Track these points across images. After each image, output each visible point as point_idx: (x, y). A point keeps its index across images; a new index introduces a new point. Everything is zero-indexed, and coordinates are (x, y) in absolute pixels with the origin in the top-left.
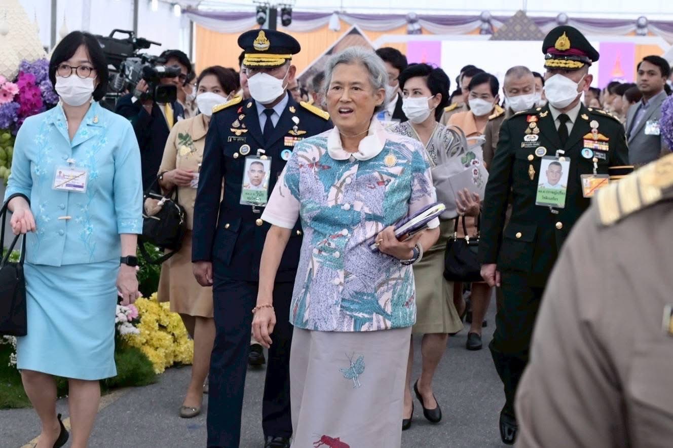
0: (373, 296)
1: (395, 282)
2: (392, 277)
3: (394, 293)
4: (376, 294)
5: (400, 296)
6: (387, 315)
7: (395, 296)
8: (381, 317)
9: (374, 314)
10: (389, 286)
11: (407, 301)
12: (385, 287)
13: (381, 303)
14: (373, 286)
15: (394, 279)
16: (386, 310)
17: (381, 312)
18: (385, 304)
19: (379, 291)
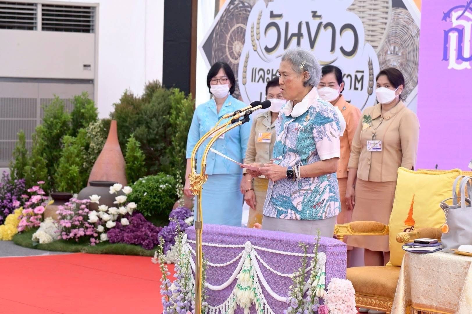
0: (289, 199)
1: (305, 191)
2: (304, 188)
3: (304, 198)
4: (291, 198)
5: (309, 201)
6: (298, 211)
7: (305, 200)
8: (293, 212)
9: (289, 209)
10: (301, 194)
11: (314, 204)
12: (298, 194)
13: (295, 203)
14: (289, 192)
15: (304, 190)
16: (297, 208)
17: (295, 209)
18: (298, 204)
19: (293, 196)
